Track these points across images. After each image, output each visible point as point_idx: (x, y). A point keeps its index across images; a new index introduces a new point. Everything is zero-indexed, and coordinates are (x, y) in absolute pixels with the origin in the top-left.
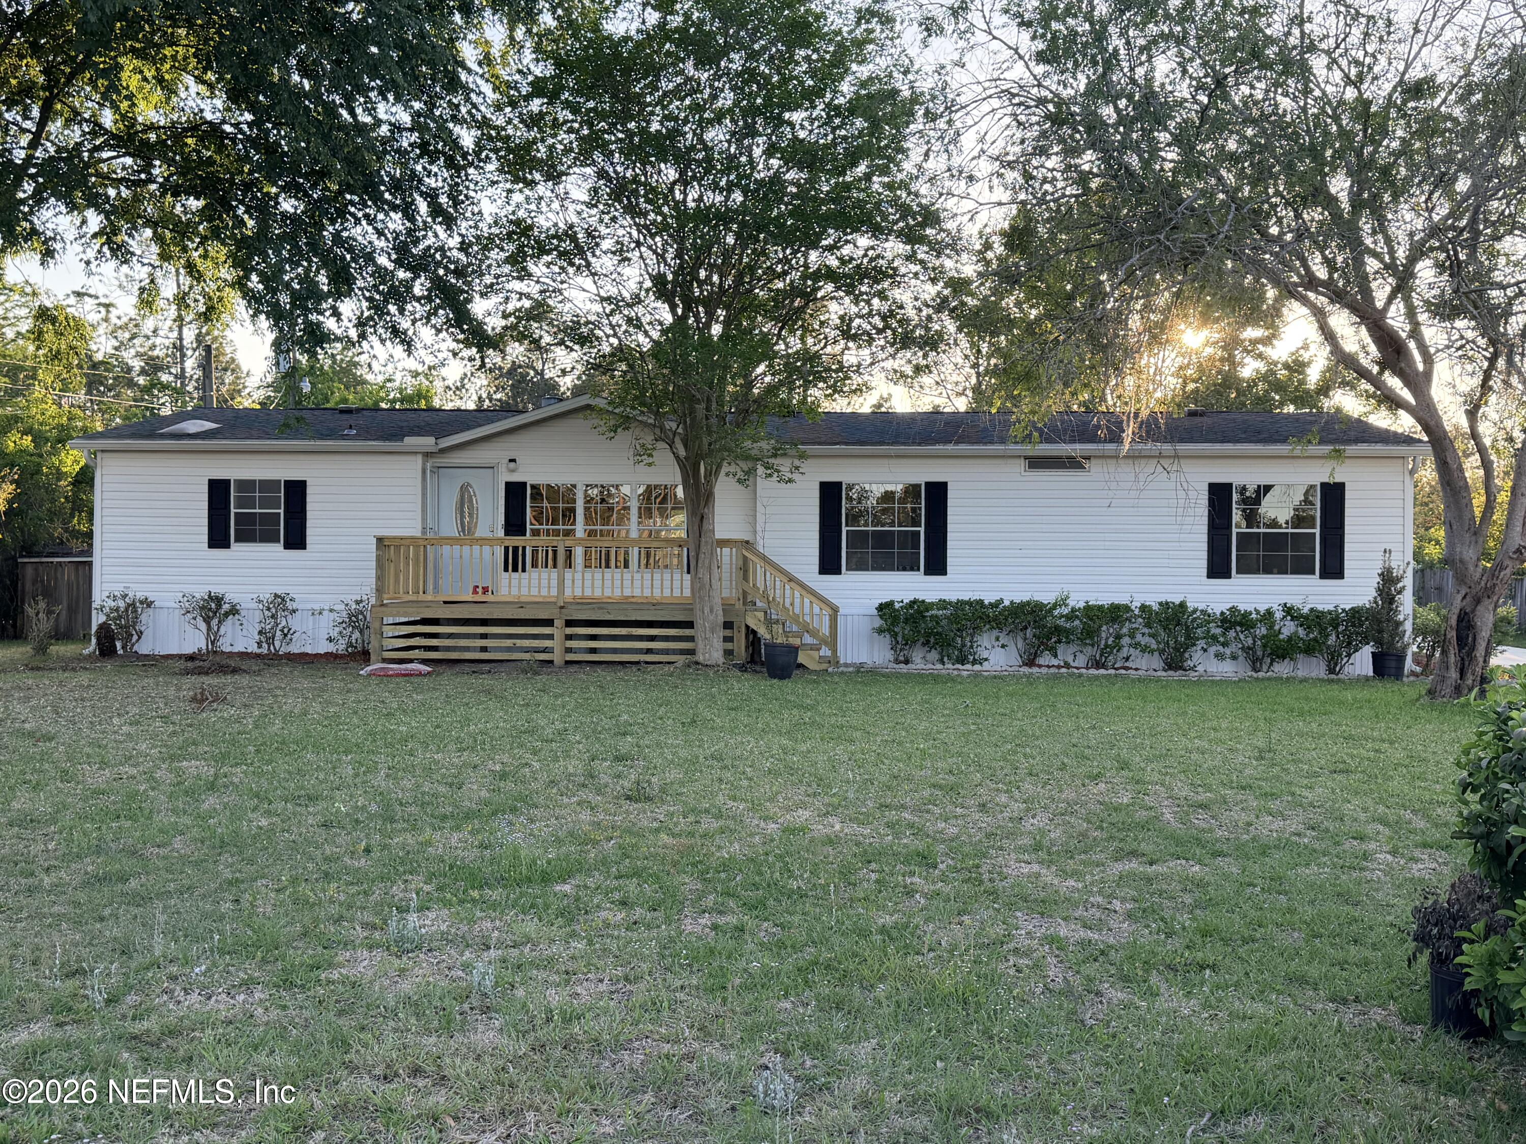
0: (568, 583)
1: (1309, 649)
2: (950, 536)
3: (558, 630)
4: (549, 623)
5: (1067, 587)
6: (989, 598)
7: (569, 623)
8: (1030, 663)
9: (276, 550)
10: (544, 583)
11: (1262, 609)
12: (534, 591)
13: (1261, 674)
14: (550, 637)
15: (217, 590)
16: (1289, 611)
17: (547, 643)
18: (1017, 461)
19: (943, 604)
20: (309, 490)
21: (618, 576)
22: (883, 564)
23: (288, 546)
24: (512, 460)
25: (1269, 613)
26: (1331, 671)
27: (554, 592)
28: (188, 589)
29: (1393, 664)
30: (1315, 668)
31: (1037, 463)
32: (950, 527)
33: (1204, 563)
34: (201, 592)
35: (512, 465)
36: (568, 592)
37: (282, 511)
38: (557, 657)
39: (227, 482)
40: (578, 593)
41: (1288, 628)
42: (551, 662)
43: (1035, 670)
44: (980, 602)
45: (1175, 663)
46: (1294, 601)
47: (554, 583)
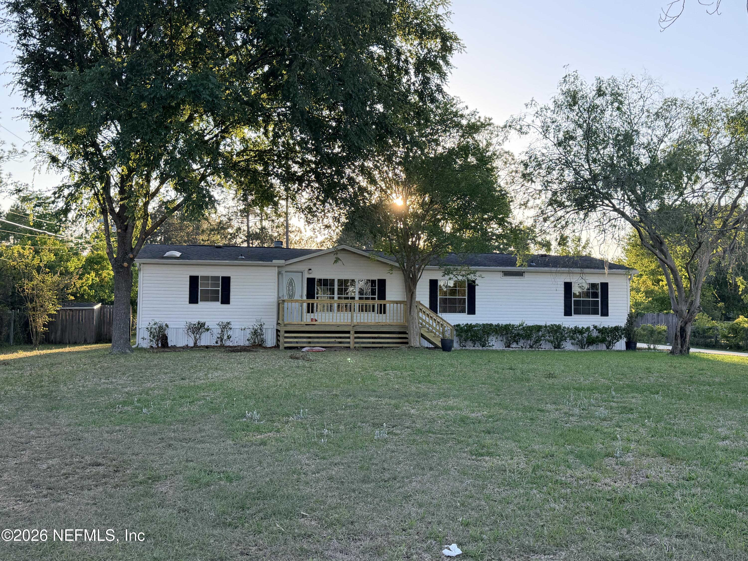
0: (355, 318)
1: (603, 341)
2: (476, 300)
3: (352, 335)
4: (348, 332)
5: (524, 319)
6: (495, 323)
7: (356, 332)
8: (509, 346)
9: (218, 304)
10: (346, 318)
11: (585, 327)
12: (342, 321)
13: (586, 350)
14: (349, 338)
15: (202, 321)
16: (595, 327)
17: (348, 340)
18: (500, 273)
19: (477, 325)
20: (232, 280)
21: (350, 315)
22: (453, 310)
23: (222, 303)
24: (310, 269)
25: (588, 328)
26: (608, 348)
27: (349, 321)
28: (189, 320)
29: (633, 345)
30: (603, 347)
31: (506, 274)
32: (476, 297)
33: (563, 311)
34: (195, 321)
35: (310, 271)
36: (355, 321)
37: (220, 289)
38: (352, 345)
39: (197, 277)
40: (359, 321)
41: (595, 334)
42: (349, 347)
43: (511, 349)
44: (491, 325)
45: (558, 346)
46: (597, 324)
47: (350, 317)
